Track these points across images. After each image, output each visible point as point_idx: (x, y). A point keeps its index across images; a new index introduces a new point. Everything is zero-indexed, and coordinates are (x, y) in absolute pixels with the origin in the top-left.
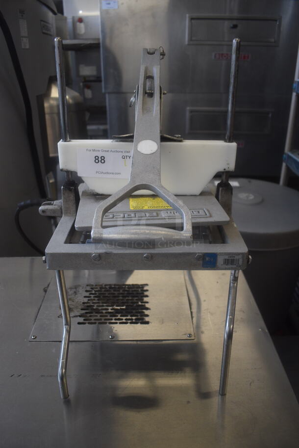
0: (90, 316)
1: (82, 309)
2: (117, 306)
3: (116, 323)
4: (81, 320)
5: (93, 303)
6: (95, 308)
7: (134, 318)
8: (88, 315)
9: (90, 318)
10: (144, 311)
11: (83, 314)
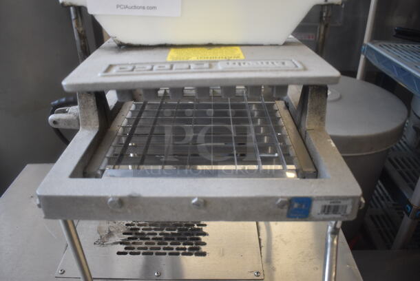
0: (134, 243)
1: (124, 234)
2: (167, 230)
3: (165, 254)
4: (122, 248)
5: (139, 225)
6: (140, 231)
7: (187, 247)
8: (131, 242)
9: (133, 246)
10: (201, 237)
11: (125, 240)
